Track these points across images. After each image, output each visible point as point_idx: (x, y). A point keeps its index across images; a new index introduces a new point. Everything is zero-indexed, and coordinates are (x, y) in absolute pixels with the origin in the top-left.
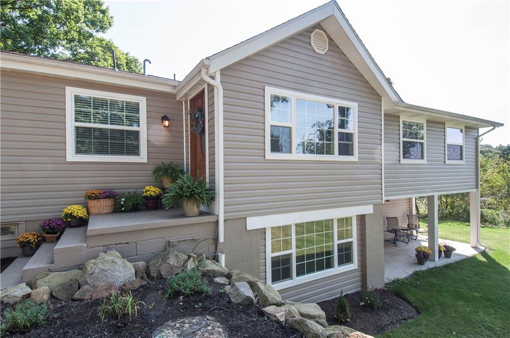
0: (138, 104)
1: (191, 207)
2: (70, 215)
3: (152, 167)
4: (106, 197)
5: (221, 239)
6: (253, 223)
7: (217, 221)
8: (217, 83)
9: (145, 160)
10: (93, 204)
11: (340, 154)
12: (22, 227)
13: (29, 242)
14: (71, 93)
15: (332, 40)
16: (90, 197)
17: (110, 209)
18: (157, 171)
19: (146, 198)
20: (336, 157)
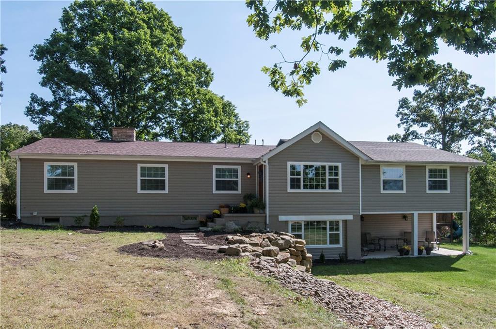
0: (238, 169)
1: (256, 210)
2: (214, 213)
3: (243, 195)
4: (227, 207)
5: (268, 223)
6: (282, 218)
7: (266, 216)
8: (266, 164)
9: (240, 193)
10: (222, 209)
11: (329, 189)
12: (199, 217)
13: (203, 221)
14: (215, 167)
15: (324, 135)
16: (221, 207)
17: (228, 212)
18: (244, 197)
19: (241, 208)
20: (327, 190)
